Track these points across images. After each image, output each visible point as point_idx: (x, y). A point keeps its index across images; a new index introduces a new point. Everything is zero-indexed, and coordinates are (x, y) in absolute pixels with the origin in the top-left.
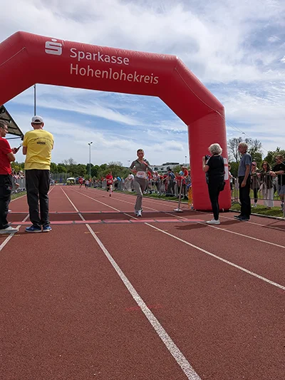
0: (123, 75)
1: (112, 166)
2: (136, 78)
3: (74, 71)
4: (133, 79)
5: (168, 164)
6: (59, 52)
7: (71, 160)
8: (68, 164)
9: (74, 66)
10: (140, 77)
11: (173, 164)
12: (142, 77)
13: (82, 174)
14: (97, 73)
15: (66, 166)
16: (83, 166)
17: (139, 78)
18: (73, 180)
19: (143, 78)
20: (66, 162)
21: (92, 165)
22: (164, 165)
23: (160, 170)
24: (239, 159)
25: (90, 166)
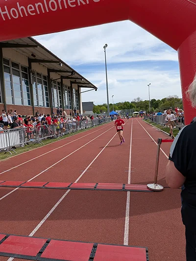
18: (138, 114)
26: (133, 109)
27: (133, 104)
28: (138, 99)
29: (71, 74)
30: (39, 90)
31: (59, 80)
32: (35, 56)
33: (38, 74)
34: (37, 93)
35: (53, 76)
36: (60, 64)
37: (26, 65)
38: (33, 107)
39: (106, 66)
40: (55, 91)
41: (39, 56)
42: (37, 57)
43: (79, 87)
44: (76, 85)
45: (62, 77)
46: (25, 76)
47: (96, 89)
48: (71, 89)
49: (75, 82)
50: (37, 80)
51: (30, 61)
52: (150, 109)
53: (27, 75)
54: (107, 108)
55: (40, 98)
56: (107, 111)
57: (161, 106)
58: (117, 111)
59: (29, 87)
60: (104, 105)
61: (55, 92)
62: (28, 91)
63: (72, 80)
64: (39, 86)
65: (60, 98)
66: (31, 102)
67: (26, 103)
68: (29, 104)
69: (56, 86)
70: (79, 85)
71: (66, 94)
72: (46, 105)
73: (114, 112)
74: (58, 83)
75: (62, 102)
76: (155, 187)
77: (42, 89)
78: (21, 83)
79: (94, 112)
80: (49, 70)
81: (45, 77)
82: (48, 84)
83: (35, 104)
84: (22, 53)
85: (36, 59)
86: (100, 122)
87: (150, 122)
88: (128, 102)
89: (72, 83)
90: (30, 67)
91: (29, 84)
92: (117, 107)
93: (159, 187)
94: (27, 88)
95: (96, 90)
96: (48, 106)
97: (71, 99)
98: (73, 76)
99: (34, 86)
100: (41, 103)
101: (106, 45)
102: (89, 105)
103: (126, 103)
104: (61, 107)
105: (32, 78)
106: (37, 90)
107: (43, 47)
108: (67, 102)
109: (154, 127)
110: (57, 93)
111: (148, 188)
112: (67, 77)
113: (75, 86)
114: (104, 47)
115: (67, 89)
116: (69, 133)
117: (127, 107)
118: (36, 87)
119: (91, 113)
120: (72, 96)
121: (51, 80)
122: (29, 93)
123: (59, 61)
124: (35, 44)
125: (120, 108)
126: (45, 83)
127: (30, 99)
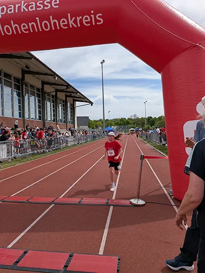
0: (55, 23)
2: (71, 22)
4: (68, 25)
10: (76, 19)
12: (78, 19)
14: (24, 27)
17: (75, 22)
18: (134, 131)
19: (81, 21)
26: (130, 125)
27: (129, 121)
28: (135, 115)
29: (66, 87)
30: (32, 103)
31: (54, 94)
32: (29, 68)
33: (31, 85)
34: (29, 105)
35: (48, 88)
36: (55, 78)
37: (19, 76)
38: (24, 120)
39: (103, 82)
40: (48, 103)
41: (33, 68)
42: (31, 69)
43: (74, 101)
44: (72, 99)
45: (57, 91)
46: (17, 88)
47: (92, 103)
48: (65, 102)
49: (70, 96)
50: (29, 93)
51: (24, 72)
52: (146, 126)
53: (20, 87)
54: (102, 123)
55: (32, 110)
56: (102, 127)
57: (157, 123)
58: (113, 127)
59: (21, 98)
60: (100, 120)
61: (49, 105)
62: (19, 103)
63: (67, 94)
64: (32, 98)
65: (54, 112)
66: (22, 114)
67: (17, 115)
68: (20, 116)
69: (50, 99)
70: (75, 99)
71: (60, 107)
72: (38, 118)
73: (110, 128)
74: (53, 96)
75: (55, 115)
76: (137, 202)
77: (35, 101)
78: (12, 94)
79: (89, 127)
80: (43, 83)
81: (38, 90)
82: (42, 96)
83: (26, 116)
84: (16, 64)
85: (29, 71)
86: (94, 137)
87: (144, 139)
88: (125, 119)
89: (67, 96)
90: (23, 78)
91: (21, 96)
92: (113, 123)
93: (141, 202)
94: (19, 100)
95: (92, 105)
96: (40, 119)
97: (65, 113)
98: (68, 90)
99: (26, 98)
100: (33, 116)
101: (103, 60)
102: (85, 120)
103: (122, 120)
104: (54, 121)
105: (24, 90)
106: (29, 102)
107: (38, 60)
108: (60, 116)
109: (148, 145)
110: (51, 106)
111: (131, 203)
112: (62, 91)
113: (70, 100)
114: (101, 63)
115: (62, 102)
116: (60, 148)
117: (123, 123)
118: (29, 99)
119: (86, 128)
120: (66, 109)
121: (45, 93)
122: (21, 105)
123: (54, 74)
124: (30, 56)
125: (117, 124)
126: (39, 96)
127: (21, 112)
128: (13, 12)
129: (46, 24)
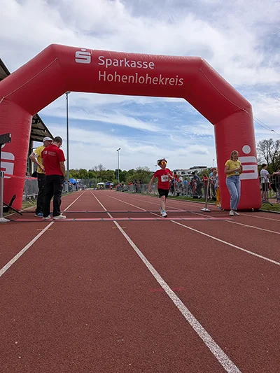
0: (149, 79)
1: (139, 171)
2: (161, 81)
3: (102, 78)
4: (158, 82)
5: (195, 168)
6: (88, 61)
7: (101, 166)
8: (98, 170)
9: (102, 73)
10: (165, 79)
11: (200, 167)
13: (111, 179)
14: (124, 78)
15: (96, 172)
16: (111, 172)
17: (164, 81)
18: (103, 185)
19: (168, 81)
20: (96, 168)
21: (120, 171)
22: (191, 169)
23: (187, 174)
24: (270, 161)
25: (118, 171)
88: (86, 171)
128: (117, 65)
129: (142, 79)
